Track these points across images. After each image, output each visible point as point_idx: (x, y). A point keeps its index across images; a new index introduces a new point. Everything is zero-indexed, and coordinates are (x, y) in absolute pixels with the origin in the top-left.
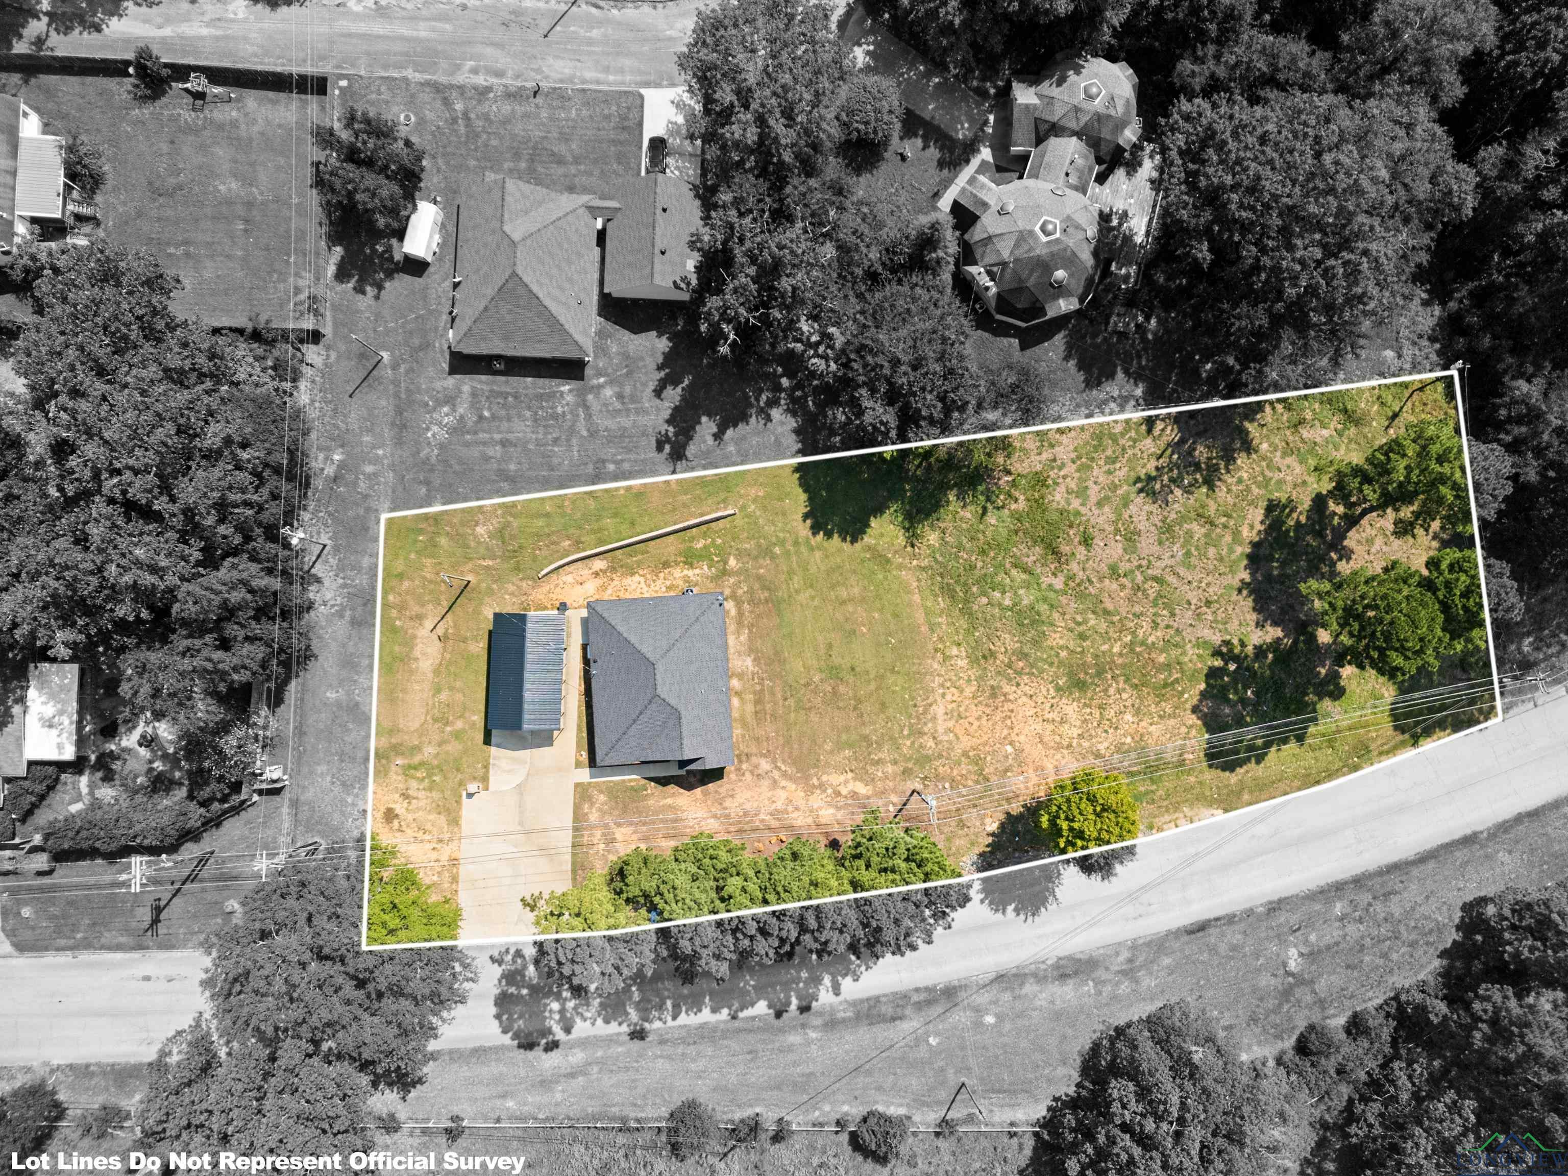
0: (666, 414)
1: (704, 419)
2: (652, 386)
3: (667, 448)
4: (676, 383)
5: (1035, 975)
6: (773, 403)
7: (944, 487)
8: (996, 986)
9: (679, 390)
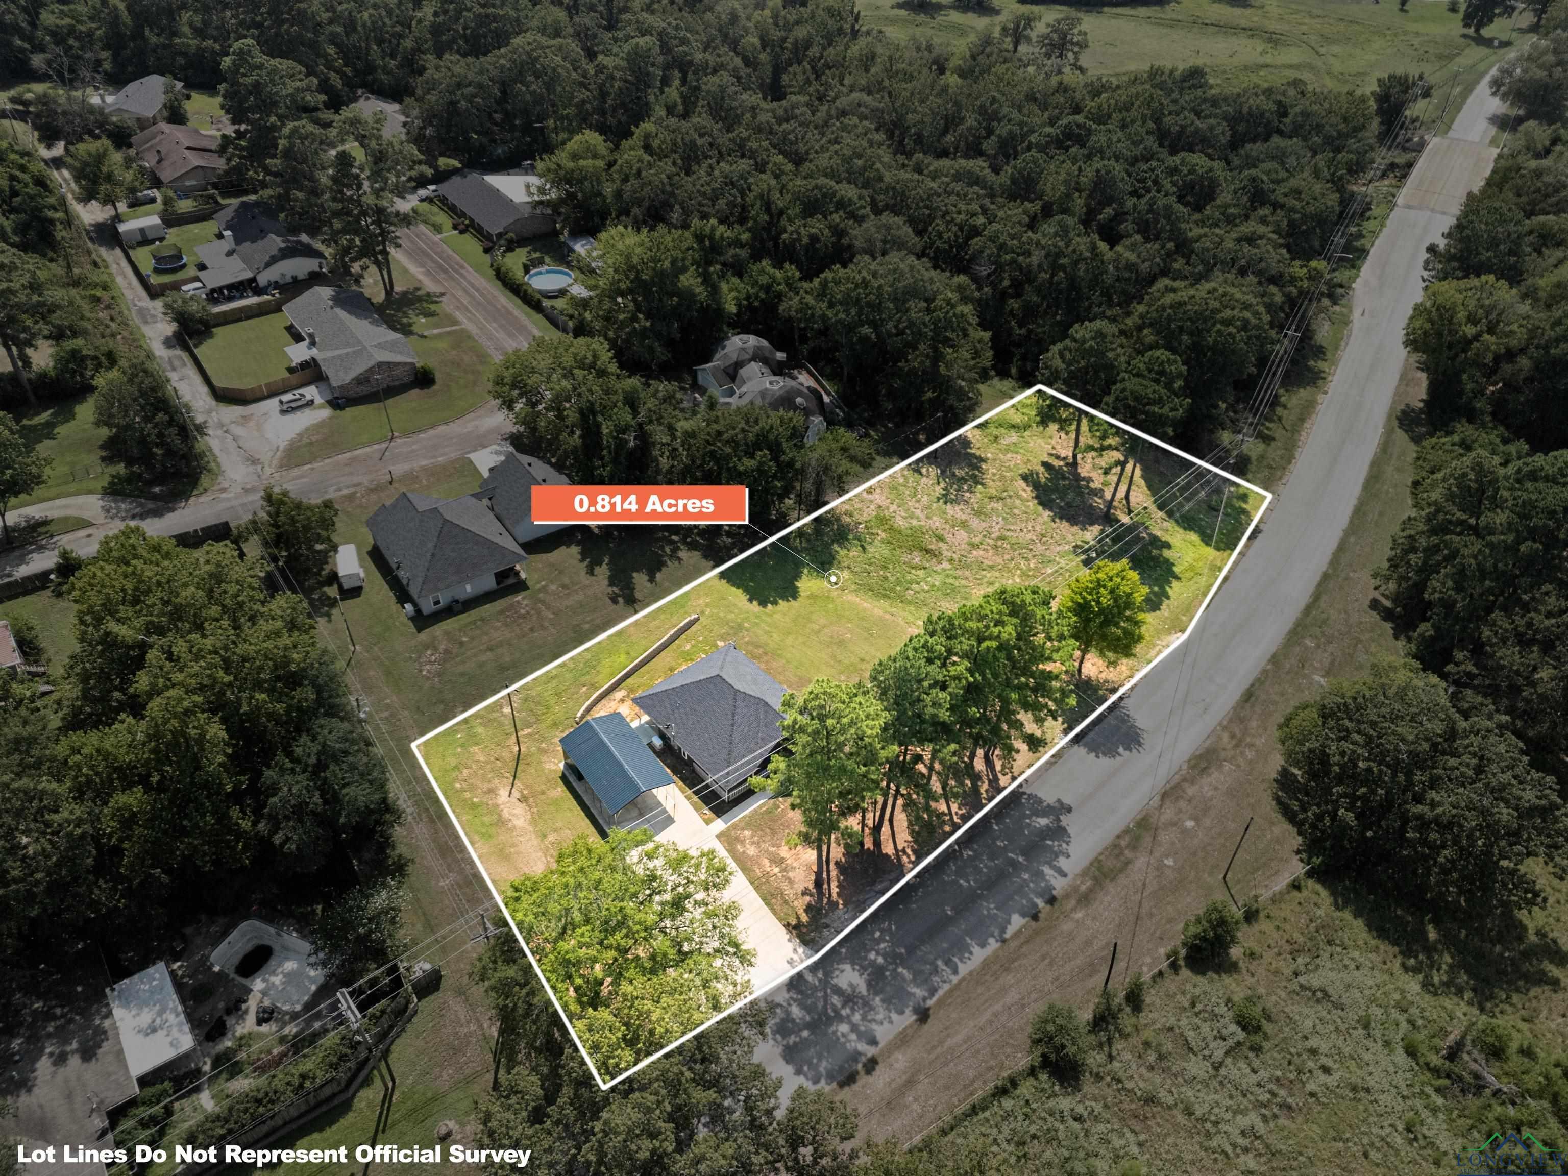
0: (606, 582)
1: (635, 575)
2: (583, 572)
3: (621, 600)
4: (600, 564)
5: (1184, 780)
6: (675, 550)
7: (828, 546)
8: (1168, 803)
9: (604, 566)
